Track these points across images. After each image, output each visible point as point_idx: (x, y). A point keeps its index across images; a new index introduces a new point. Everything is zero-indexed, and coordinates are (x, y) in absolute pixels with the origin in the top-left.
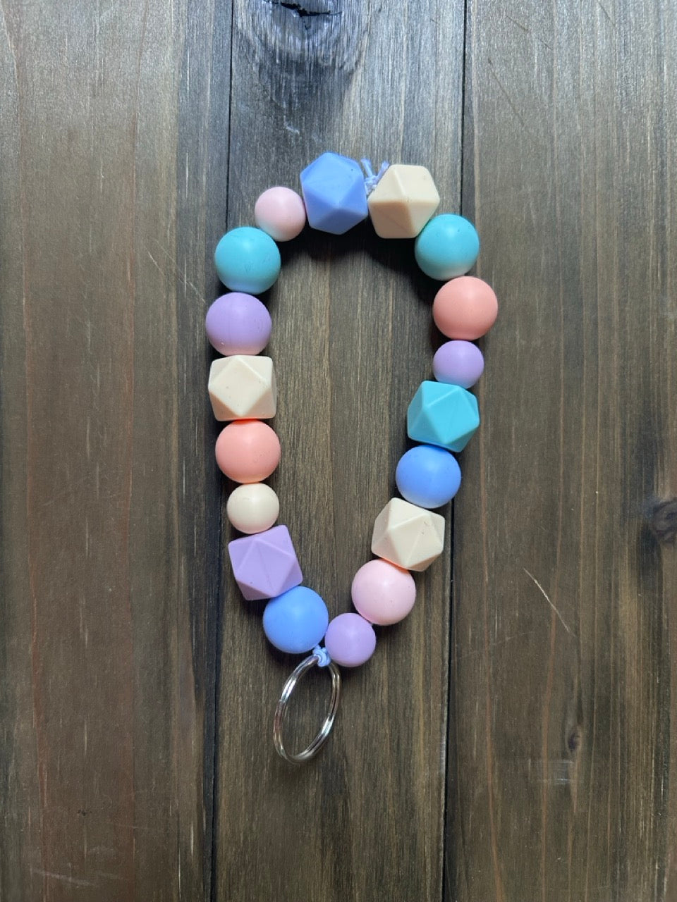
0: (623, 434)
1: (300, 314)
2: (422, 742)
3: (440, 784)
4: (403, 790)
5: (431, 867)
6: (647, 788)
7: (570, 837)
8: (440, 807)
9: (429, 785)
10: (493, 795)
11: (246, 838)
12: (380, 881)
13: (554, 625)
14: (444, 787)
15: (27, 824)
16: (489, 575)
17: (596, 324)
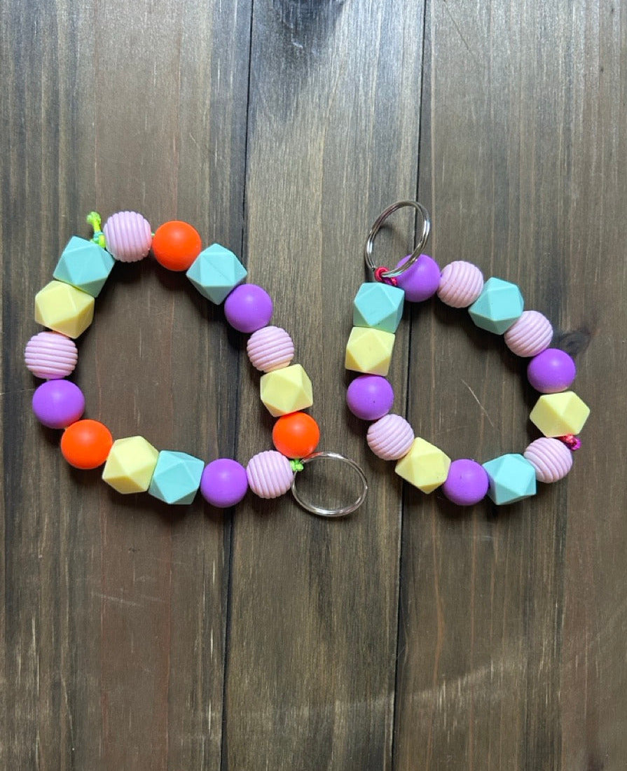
0: (537, 282)
1: (301, 182)
2: (384, 504)
3: (397, 536)
4: (370, 540)
5: (390, 599)
6: (550, 545)
7: (493, 580)
8: (397, 553)
9: (390, 537)
10: (436, 546)
11: (254, 572)
12: (352, 607)
13: (482, 421)
14: (400, 539)
15: (90, 559)
16: (436, 383)
17: (518, 200)
